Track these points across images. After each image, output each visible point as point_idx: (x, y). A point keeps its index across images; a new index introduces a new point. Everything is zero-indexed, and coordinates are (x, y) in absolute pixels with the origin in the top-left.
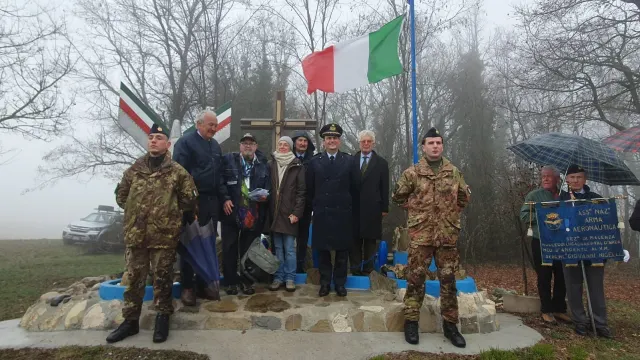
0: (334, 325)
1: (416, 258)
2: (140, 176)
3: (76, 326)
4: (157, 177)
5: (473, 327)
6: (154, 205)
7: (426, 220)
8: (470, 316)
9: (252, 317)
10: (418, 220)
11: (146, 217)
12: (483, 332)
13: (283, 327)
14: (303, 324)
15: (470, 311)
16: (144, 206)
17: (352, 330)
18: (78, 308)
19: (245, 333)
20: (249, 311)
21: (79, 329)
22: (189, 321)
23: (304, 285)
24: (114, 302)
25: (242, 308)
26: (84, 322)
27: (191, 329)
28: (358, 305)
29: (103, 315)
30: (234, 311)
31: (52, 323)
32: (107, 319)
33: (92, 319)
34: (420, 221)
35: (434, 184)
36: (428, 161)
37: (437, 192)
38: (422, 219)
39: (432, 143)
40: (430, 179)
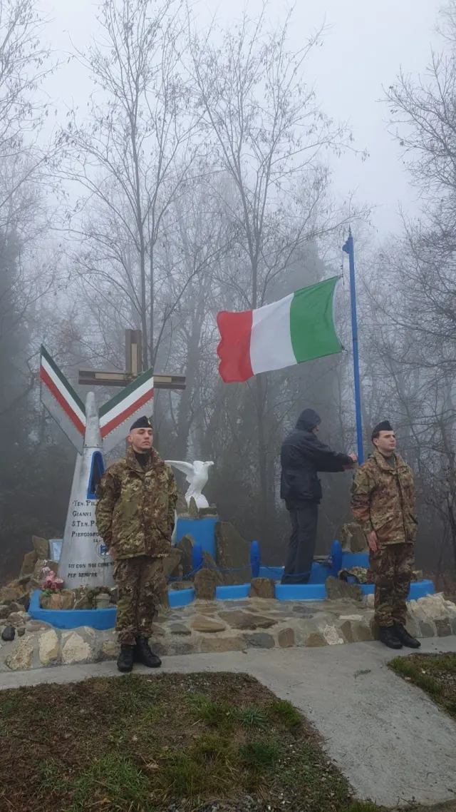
0: (326, 638)
2: (134, 475)
3: (56, 661)
4: (152, 476)
5: (447, 630)
6: (155, 507)
7: (397, 517)
8: (443, 618)
9: (244, 635)
10: (388, 518)
11: (150, 521)
12: (455, 634)
13: (277, 644)
14: (296, 639)
15: (442, 613)
17: (344, 642)
18: (47, 640)
19: (246, 653)
20: (238, 628)
21: (60, 665)
22: (186, 644)
23: (247, 599)
24: (88, 629)
25: (228, 626)
26: (64, 656)
27: (189, 654)
28: (337, 615)
29: (87, 645)
30: (223, 630)
31: (26, 660)
32: (94, 650)
33: (73, 652)
34: (391, 519)
35: (397, 480)
36: (384, 457)
37: (402, 487)
38: (392, 516)
39: (388, 436)
40: (391, 474)
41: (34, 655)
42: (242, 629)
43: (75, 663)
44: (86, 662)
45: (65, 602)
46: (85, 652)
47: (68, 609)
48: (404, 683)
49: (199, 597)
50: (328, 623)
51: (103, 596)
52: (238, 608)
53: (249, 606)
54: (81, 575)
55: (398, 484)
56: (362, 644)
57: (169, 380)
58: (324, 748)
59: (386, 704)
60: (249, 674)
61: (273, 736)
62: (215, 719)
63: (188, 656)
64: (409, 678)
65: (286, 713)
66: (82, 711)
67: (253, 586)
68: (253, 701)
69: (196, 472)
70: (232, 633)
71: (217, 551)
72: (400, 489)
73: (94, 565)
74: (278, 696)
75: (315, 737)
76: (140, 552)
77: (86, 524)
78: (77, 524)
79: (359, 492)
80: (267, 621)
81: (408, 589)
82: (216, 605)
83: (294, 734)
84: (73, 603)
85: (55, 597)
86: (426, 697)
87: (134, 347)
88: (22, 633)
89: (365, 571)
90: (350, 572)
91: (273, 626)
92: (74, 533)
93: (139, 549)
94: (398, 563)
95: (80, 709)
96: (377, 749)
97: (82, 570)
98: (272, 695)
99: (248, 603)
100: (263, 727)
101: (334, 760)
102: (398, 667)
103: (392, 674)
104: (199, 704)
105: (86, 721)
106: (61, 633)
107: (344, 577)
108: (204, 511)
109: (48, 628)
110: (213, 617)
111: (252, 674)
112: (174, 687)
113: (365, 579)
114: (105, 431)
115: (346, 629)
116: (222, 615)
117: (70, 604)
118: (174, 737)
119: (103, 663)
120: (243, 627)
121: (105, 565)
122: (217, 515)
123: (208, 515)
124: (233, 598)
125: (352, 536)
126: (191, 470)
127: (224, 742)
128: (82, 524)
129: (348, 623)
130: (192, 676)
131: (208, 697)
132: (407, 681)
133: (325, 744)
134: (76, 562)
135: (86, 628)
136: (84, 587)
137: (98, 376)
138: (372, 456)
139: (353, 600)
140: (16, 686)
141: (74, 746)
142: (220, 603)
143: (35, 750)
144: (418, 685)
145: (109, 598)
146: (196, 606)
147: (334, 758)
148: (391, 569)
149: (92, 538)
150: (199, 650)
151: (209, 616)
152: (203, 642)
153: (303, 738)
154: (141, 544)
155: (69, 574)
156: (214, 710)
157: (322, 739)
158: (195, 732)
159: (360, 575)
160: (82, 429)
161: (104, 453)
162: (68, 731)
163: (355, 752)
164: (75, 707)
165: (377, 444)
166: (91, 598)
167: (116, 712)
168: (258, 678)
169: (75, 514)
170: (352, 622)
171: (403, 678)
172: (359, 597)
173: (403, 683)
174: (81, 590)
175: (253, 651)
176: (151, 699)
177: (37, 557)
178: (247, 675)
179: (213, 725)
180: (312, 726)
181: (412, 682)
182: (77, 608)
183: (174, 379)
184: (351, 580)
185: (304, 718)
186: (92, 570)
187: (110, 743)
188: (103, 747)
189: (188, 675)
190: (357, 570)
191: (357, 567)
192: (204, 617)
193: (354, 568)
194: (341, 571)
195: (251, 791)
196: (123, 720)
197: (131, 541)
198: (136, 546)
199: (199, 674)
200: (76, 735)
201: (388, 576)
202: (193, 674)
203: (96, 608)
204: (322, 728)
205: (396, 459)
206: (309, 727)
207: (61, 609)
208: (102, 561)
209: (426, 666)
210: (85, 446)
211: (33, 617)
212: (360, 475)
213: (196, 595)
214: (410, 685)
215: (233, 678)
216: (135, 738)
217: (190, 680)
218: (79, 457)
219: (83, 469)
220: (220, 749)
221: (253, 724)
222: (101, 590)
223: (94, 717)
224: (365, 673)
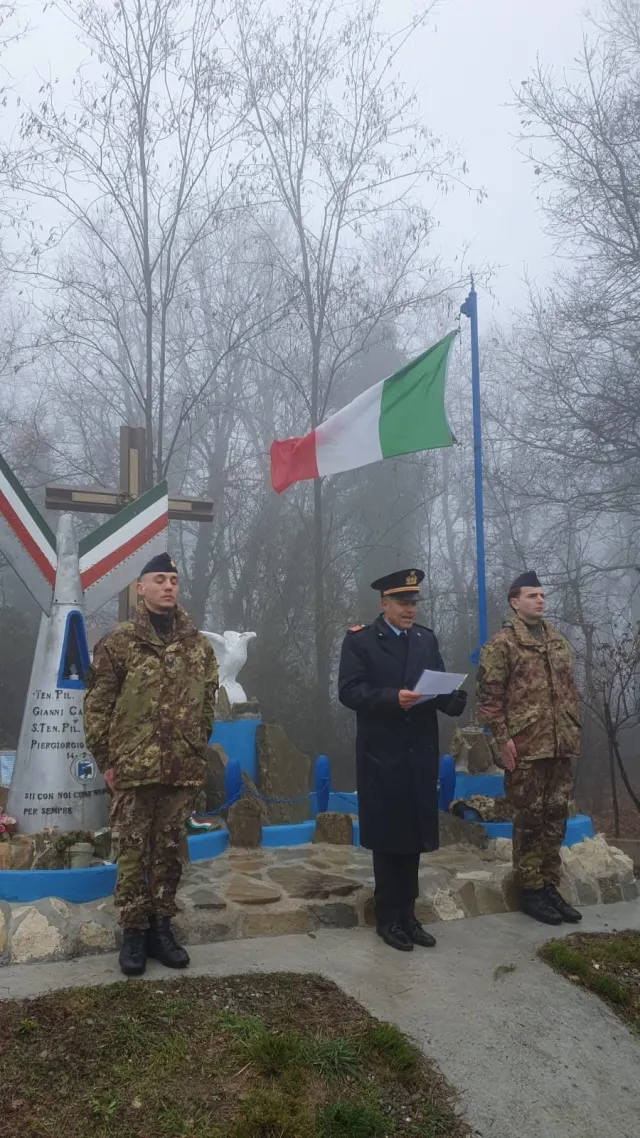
0: (436, 908)
1: (532, 785)
2: (147, 649)
3: (2, 959)
4: (177, 652)
5: (615, 892)
6: (181, 704)
7: (543, 718)
8: (610, 873)
9: (311, 908)
10: (529, 719)
11: (172, 727)
12: (627, 899)
13: (361, 920)
15: (608, 866)
16: (166, 706)
17: (466, 916)
19: (313, 937)
20: (302, 897)
21: (7, 964)
22: (217, 925)
23: (310, 845)
24: (56, 903)
25: (285, 894)
26: (15, 949)
27: (223, 940)
28: (453, 872)
29: (54, 929)
30: (277, 899)
32: (65, 938)
33: (30, 940)
34: (533, 720)
35: (546, 660)
36: (526, 624)
37: (553, 672)
38: (535, 716)
39: (533, 596)
40: (538, 651)
42: (307, 899)
43: (33, 961)
44: (52, 959)
45: (18, 855)
46: (52, 942)
47: (22, 868)
48: (568, 985)
49: (235, 843)
50: (440, 885)
51: (81, 847)
52: (296, 862)
53: (313, 858)
54: (45, 811)
55: (548, 667)
56: (495, 919)
57: (188, 507)
58: (458, 1110)
59: (547, 1024)
60: (324, 976)
61: (370, 1092)
62: (274, 1062)
63: (221, 945)
64: (575, 978)
65: (392, 1047)
66: (44, 1054)
67: (319, 825)
68: (334, 1025)
69: (229, 649)
70: (292, 904)
71: (258, 768)
72: (550, 675)
73: (67, 795)
74: (373, 1014)
75: (440, 1089)
76: (151, 778)
77: (55, 728)
78: (39, 728)
79: (489, 679)
80: (345, 885)
81: (564, 830)
82: (262, 857)
83: (407, 1084)
84: (32, 858)
85: (1, 848)
86: (607, 1009)
87: (134, 453)
89: (491, 803)
90: (468, 803)
91: (355, 892)
92: (34, 742)
93: (149, 773)
94: (548, 790)
95: (39, 1050)
96: (544, 1108)
97: (48, 804)
98: (364, 1012)
99: (310, 852)
100: (354, 1072)
101: (477, 1132)
102: (551, 955)
103: (546, 969)
104: (244, 1033)
105: (51, 1073)
106: (10, 910)
107: (459, 811)
108: (239, 709)
110: (259, 877)
111: (331, 975)
112: (201, 1002)
113: (492, 815)
114: (88, 578)
115: (467, 895)
116: (272, 874)
117: (27, 858)
118: (205, 1098)
119: (81, 960)
120: (310, 895)
121: (85, 794)
122: (259, 714)
123: (246, 714)
124: (288, 845)
125: (470, 747)
126: (221, 645)
127: (292, 1105)
128: (48, 728)
129: (470, 884)
130: (230, 981)
131: (258, 1019)
132: (573, 981)
133: (458, 1100)
134: (38, 791)
135: (53, 900)
136: (51, 830)
137: (76, 497)
138: (509, 624)
139: (473, 847)
141: (28, 1123)
142: (268, 853)
144: (592, 988)
145: (93, 850)
146: (231, 857)
147: (476, 1128)
148: (539, 799)
149: (65, 751)
150: (240, 934)
151: (253, 876)
152: (245, 922)
153: (421, 1091)
154: (154, 765)
155: (26, 810)
156: (272, 1045)
157: (453, 1091)
158: (239, 1086)
159: (484, 809)
160: (50, 574)
161: (84, 614)
162: (18, 1094)
163: (510, 1115)
164: (31, 1048)
165: (516, 608)
166: (62, 850)
167: (103, 1054)
168: (339, 983)
169: (37, 712)
170: (475, 884)
171: (566, 977)
172: (481, 841)
173: (565, 986)
174: (46, 835)
175: (325, 934)
176: (162, 1026)
178: (320, 978)
179: (271, 1073)
180: (434, 1068)
181: (580, 983)
182: (38, 867)
183: (196, 505)
184: (470, 816)
185: (418, 1053)
186: (64, 803)
187: (93, 1116)
188: (80, 1123)
189: (225, 979)
190: (478, 800)
191: (479, 796)
192: (246, 877)
193: (473, 797)
194: (455, 802)
196: (116, 1068)
197: (137, 759)
198: (144, 767)
199: (241, 977)
200: (32, 1101)
201: (534, 811)
202: (232, 978)
203: (70, 867)
204: (452, 1072)
205: (545, 629)
206: (429, 1071)
207: (12, 867)
208: (81, 789)
209: (598, 955)
210: (54, 603)
212: (489, 653)
213: (229, 840)
214: (578, 989)
215: (296, 984)
216: (137, 1104)
217: (228, 989)
218: (45, 620)
219: (51, 639)
220: (284, 1120)
221: (336, 1067)
222: (79, 837)
223: (64, 1064)
224: (509, 970)
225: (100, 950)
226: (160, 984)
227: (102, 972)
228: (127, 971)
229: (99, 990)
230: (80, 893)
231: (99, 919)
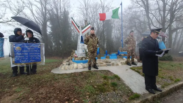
0: (119, 64)
3: (77, 68)
11: (94, 46)
13: (111, 65)
14: (114, 64)
17: (121, 65)
18: (75, 65)
24: (82, 63)
30: (103, 63)
31: (72, 68)
33: (80, 67)
39: (132, 33)
41: (73, 67)
43: (80, 69)
44: (82, 68)
46: (82, 67)
47: (78, 60)
49: (98, 58)
50: (119, 62)
51: (84, 58)
53: (106, 60)
56: (125, 65)
58: (125, 83)
59: (132, 75)
61: (115, 81)
62: (105, 78)
65: (117, 77)
67: (106, 57)
68: (111, 75)
70: (105, 64)
74: (114, 74)
75: (123, 81)
78: (79, 47)
80: (110, 62)
83: (119, 80)
85: (76, 58)
87: (86, 23)
88: (71, 64)
89: (123, 54)
92: (79, 49)
97: (80, 54)
100: (114, 79)
101: (127, 85)
102: (131, 68)
103: (131, 70)
104: (102, 75)
106: (77, 64)
107: (120, 55)
109: (75, 63)
113: (123, 56)
114: (83, 32)
116: (103, 61)
118: (99, 81)
122: (99, 47)
124: (103, 59)
129: (122, 62)
134: (79, 53)
140: (70, 73)
141: (81, 83)
142: (101, 59)
143: (74, 84)
149: (82, 49)
151: (100, 61)
152: (100, 65)
153: (121, 81)
155: (78, 55)
156: (105, 76)
158: (102, 80)
160: (79, 32)
161: (83, 36)
163: (130, 83)
164: (81, 76)
166: (82, 59)
168: (110, 71)
171: (133, 70)
172: (122, 58)
174: (80, 57)
175: (108, 66)
176: (93, 74)
177: (73, 53)
178: (108, 70)
179: (105, 79)
180: (122, 79)
182: (80, 60)
184: (121, 56)
185: (120, 77)
186: (82, 54)
187: (87, 83)
195: (114, 91)
196: (89, 78)
200: (81, 81)
209: (136, 68)
210: (80, 35)
211: (73, 62)
214: (135, 72)
215: (106, 71)
216: (92, 81)
219: (79, 38)
220: (107, 83)
221: (112, 79)
222: (83, 57)
223: (84, 78)
224: (127, 70)
225: (86, 68)
226: (93, 71)
227: (87, 70)
228: (89, 70)
229: (87, 71)
230: (84, 62)
231: (86, 65)
